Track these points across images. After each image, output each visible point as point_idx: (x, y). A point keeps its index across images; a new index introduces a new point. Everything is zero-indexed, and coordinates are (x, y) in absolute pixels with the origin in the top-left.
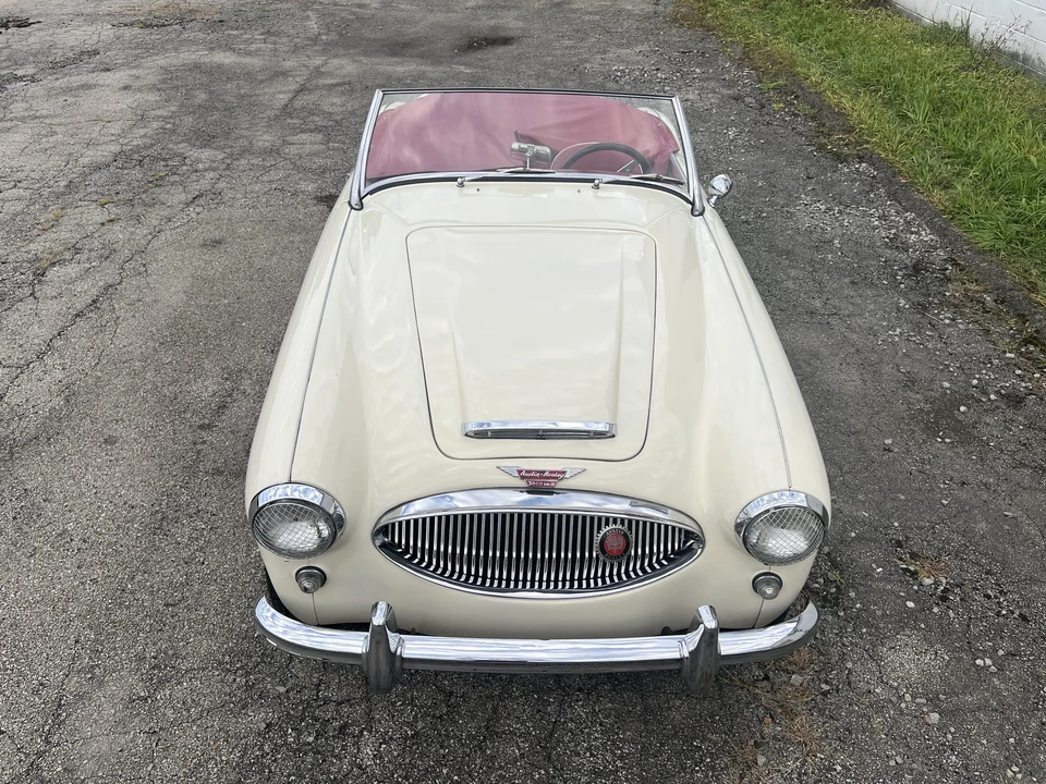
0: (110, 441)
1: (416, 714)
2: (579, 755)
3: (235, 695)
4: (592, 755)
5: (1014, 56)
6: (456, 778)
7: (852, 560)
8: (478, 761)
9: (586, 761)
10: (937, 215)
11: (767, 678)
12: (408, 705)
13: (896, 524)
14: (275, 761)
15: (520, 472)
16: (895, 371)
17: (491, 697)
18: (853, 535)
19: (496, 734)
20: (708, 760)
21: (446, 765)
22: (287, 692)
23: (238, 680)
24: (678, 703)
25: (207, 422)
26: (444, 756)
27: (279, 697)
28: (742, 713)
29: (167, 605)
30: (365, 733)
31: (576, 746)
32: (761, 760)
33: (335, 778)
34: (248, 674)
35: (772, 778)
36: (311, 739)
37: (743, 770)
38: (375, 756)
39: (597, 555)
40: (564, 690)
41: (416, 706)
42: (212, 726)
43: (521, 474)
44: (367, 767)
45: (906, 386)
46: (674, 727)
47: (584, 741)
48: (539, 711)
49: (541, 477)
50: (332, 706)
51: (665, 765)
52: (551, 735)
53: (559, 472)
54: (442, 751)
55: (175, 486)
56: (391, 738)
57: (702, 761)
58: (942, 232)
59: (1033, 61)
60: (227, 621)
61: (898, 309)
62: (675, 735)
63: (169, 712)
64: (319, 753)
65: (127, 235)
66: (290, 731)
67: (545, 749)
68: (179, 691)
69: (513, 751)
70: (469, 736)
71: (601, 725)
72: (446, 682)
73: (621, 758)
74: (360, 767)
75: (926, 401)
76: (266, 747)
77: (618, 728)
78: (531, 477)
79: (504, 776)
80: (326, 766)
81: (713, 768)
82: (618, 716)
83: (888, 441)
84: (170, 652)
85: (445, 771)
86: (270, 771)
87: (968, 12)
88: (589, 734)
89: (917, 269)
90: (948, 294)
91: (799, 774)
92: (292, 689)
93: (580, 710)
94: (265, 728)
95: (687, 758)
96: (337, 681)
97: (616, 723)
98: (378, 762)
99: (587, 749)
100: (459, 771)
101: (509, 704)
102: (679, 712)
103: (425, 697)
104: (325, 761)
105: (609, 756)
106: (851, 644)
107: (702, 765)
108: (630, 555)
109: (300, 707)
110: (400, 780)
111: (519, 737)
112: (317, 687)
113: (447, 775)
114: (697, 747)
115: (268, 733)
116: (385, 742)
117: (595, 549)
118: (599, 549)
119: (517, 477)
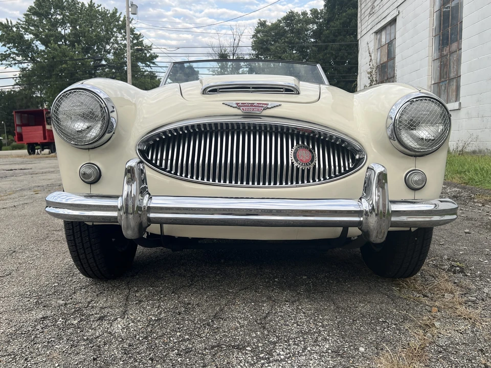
1: (161, 312)
2: (288, 325)
3: (26, 306)
4: (298, 325)
6: (187, 337)
7: (466, 260)
8: (206, 331)
9: (295, 328)
10: (457, 185)
11: (425, 296)
12: (156, 308)
13: (488, 250)
14: (43, 332)
15: (237, 104)
17: (219, 305)
18: (461, 253)
19: (222, 319)
20: (394, 326)
21: (180, 332)
22: (66, 304)
23: (31, 300)
24: (362, 305)
26: (179, 328)
27: (59, 307)
28: (413, 309)
30: (119, 319)
31: (285, 322)
32: (437, 324)
33: (87, 339)
34: (39, 298)
35: (450, 333)
36: (76, 322)
37: (424, 330)
38: (123, 328)
39: (292, 163)
40: (274, 301)
41: (162, 308)
44: (115, 333)
46: (361, 314)
48: (255, 309)
49: (251, 106)
50: (98, 309)
51: (359, 329)
52: (265, 318)
53: (263, 104)
54: (178, 326)
56: (139, 321)
57: (389, 327)
60: (36, 281)
62: (364, 316)
64: (79, 328)
66: (61, 319)
67: (262, 323)
69: (235, 325)
70: (200, 320)
71: (304, 313)
72: (186, 300)
73: (323, 326)
74: (110, 333)
76: (38, 327)
77: (318, 314)
78: (245, 106)
79: (227, 336)
80: (82, 333)
81: (399, 330)
82: (317, 310)
83: (467, 231)
85: (178, 334)
86: (36, 337)
88: (295, 317)
89: (455, 197)
90: (475, 201)
91: (472, 332)
92: (70, 303)
93: (287, 308)
94: (42, 318)
95: (377, 326)
96: (105, 300)
97: (316, 313)
98: (125, 330)
99: (294, 323)
100: (190, 335)
101: (233, 307)
102: (363, 308)
103: (170, 305)
104: (82, 331)
105: (312, 326)
106: (482, 285)
107: (389, 328)
108: (315, 166)
109: (73, 310)
110: (141, 339)
111: (240, 319)
112: (89, 303)
113: (180, 336)
114: (383, 321)
115: (43, 321)
116: (133, 322)
117: (290, 158)
118: (293, 158)
119: (236, 107)
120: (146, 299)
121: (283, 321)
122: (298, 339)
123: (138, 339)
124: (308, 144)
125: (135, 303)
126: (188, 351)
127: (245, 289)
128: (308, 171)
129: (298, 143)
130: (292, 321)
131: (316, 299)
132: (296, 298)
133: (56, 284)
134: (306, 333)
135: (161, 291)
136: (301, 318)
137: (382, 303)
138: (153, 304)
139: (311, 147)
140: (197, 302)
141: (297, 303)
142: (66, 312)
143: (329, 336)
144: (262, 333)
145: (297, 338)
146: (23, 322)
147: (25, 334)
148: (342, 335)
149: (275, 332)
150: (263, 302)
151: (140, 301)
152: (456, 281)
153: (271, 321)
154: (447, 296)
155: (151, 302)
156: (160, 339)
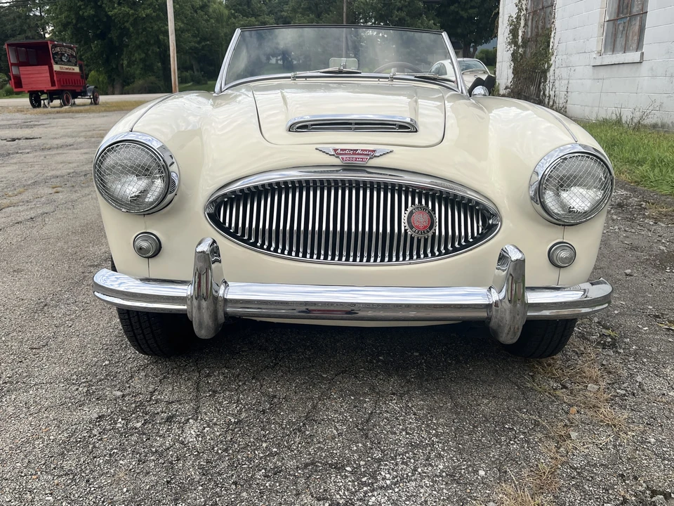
0: (18, 271)
1: (241, 409)
2: (395, 433)
3: (75, 399)
4: (407, 433)
5: (654, 126)
6: (275, 450)
7: (620, 325)
8: (297, 440)
9: (404, 438)
10: (626, 184)
11: (564, 387)
12: (234, 403)
13: (651, 307)
14: (101, 439)
15: (335, 150)
16: (620, 243)
17: (311, 398)
18: (616, 312)
19: (316, 421)
20: (522, 436)
21: (266, 442)
22: (123, 396)
23: (80, 389)
24: (486, 401)
25: (96, 263)
26: (264, 436)
27: (116, 400)
28: (548, 408)
29: (32, 349)
30: (191, 421)
31: (391, 428)
32: (574, 435)
33: (156, 451)
34: (90, 386)
35: (588, 448)
36: (139, 425)
37: (558, 443)
38: (197, 435)
39: (406, 230)
40: (378, 393)
41: (241, 404)
42: (47, 417)
43: (337, 153)
44: (189, 442)
45: (631, 249)
46: (484, 416)
47: (400, 425)
48: (355, 407)
49: (353, 154)
50: (163, 404)
51: (480, 440)
52: (368, 421)
54: (263, 432)
55: (61, 291)
56: (215, 424)
57: (516, 438)
58: (633, 190)
59: (669, 125)
60: (81, 356)
61: (613, 220)
62: (487, 420)
63: (11, 410)
64: (144, 434)
65: (66, 196)
66: (120, 420)
67: (364, 429)
68: (23, 397)
69: (332, 432)
70: (289, 422)
71: (415, 414)
72: (271, 390)
73: (437, 436)
74: (182, 443)
75: (651, 256)
76: (95, 432)
77: (431, 416)
78: (345, 154)
79: (322, 449)
80: (149, 443)
81: (528, 442)
82: (431, 409)
83: (628, 271)
84: (25, 374)
85: (264, 445)
86: (94, 447)
87: (619, 109)
88: (404, 421)
89: (620, 205)
90: (646, 214)
91: (615, 446)
92: (129, 394)
93: (394, 405)
94: (97, 418)
95: (501, 435)
96: (171, 389)
97: (429, 413)
98: (200, 439)
99: (403, 430)
100: (279, 446)
101: (328, 403)
102: (487, 406)
103: (250, 399)
104: (149, 439)
105: (424, 435)
106: (636, 368)
107: (516, 440)
108: (434, 233)
109: (134, 405)
110: (220, 452)
111: (338, 422)
112: (152, 393)
113: (266, 447)
114: (509, 428)
115: (99, 421)
116: (208, 426)
117: (403, 224)
118: (406, 224)
119: (333, 155)
120: (222, 388)
121: (389, 427)
122: (407, 455)
123: (217, 453)
124: (427, 203)
125: (208, 395)
126: (277, 471)
127: (343, 372)
128: (426, 240)
129: (413, 203)
130: (401, 427)
131: (429, 390)
132: (406, 389)
133: (107, 362)
134: (417, 446)
135: (239, 374)
136: (411, 422)
137: (510, 399)
138: (231, 397)
139: (430, 208)
140: (285, 394)
141: (406, 397)
142: (125, 408)
143: (443, 450)
144: (364, 445)
145: (406, 453)
146: (76, 424)
147: (80, 441)
148: (459, 449)
149: (379, 443)
150: (365, 394)
151: (215, 392)
152: (604, 362)
153: (374, 426)
154: (591, 387)
155: (228, 393)
156: (243, 452)
